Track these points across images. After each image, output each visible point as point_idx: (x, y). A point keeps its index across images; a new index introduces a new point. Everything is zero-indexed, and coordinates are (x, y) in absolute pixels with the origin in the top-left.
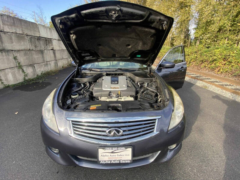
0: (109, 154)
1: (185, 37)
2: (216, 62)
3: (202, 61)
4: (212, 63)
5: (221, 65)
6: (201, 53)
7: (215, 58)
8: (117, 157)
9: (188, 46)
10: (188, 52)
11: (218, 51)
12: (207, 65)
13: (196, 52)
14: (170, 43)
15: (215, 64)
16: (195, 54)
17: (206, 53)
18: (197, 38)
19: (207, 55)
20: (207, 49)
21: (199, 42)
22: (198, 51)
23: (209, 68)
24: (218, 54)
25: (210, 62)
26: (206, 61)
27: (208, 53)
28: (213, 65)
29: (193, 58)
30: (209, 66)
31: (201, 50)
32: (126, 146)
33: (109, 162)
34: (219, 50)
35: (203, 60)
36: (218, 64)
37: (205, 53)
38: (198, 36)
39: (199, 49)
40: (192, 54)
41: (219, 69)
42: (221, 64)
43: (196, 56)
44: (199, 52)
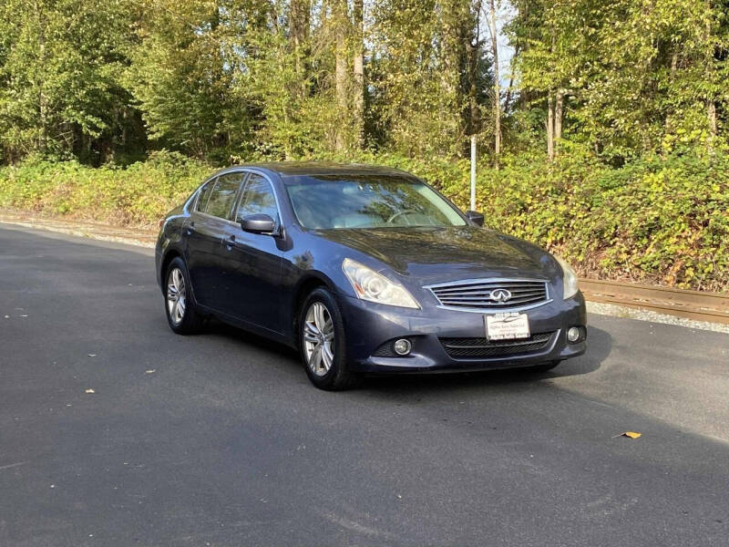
0: (499, 324)
1: (464, 87)
2: (661, 235)
3: (599, 234)
4: (645, 241)
5: (683, 247)
6: (585, 195)
7: (652, 214)
8: (510, 328)
9: (493, 146)
10: (515, 188)
11: (656, 180)
12: (624, 257)
13: (559, 190)
14: (359, 127)
15: (658, 246)
16: (555, 202)
17: (611, 192)
18: (545, 93)
19: (617, 205)
20: (609, 172)
21: (558, 126)
22: (569, 179)
23: (638, 267)
24: (661, 198)
25: (637, 238)
26: (615, 235)
27: (620, 190)
28: (651, 253)
29: (550, 220)
30: (634, 257)
31: (582, 178)
32: (521, 313)
33: (502, 338)
34: (661, 175)
35: (602, 232)
36: (671, 247)
37: (604, 194)
38: (548, 81)
39: (571, 174)
40: (540, 200)
41: (678, 268)
42: (683, 242)
43: (562, 208)
44: (576, 189)
